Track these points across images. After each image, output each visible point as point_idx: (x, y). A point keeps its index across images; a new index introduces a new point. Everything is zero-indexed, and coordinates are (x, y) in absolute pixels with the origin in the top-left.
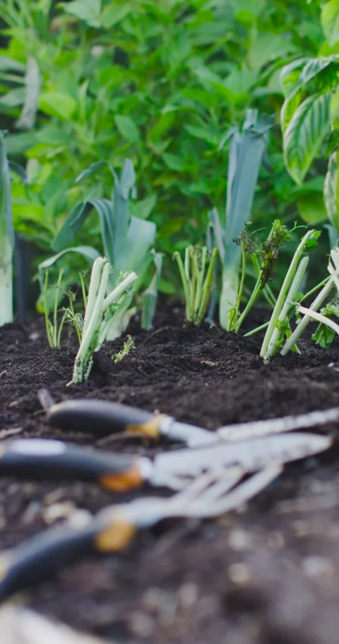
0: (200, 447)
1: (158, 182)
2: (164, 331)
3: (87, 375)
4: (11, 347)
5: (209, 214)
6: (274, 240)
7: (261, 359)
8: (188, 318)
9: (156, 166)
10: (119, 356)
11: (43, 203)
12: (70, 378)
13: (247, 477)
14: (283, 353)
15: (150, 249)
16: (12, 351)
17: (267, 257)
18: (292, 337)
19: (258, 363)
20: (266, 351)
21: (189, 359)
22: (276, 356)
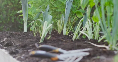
0: (66, 54)
1: (52, 9)
2: (54, 35)
3: (43, 41)
4: (27, 36)
5: (62, 15)
6: (75, 20)
7: (73, 40)
8: (58, 33)
9: (52, 6)
10: (48, 38)
11: (32, 11)
12: (40, 42)
13: (77, 59)
14: (77, 39)
15: (51, 20)
16: (27, 37)
17: (74, 22)
18: (78, 36)
19: (72, 41)
20: (74, 39)
21: (60, 40)
22: (75, 40)
